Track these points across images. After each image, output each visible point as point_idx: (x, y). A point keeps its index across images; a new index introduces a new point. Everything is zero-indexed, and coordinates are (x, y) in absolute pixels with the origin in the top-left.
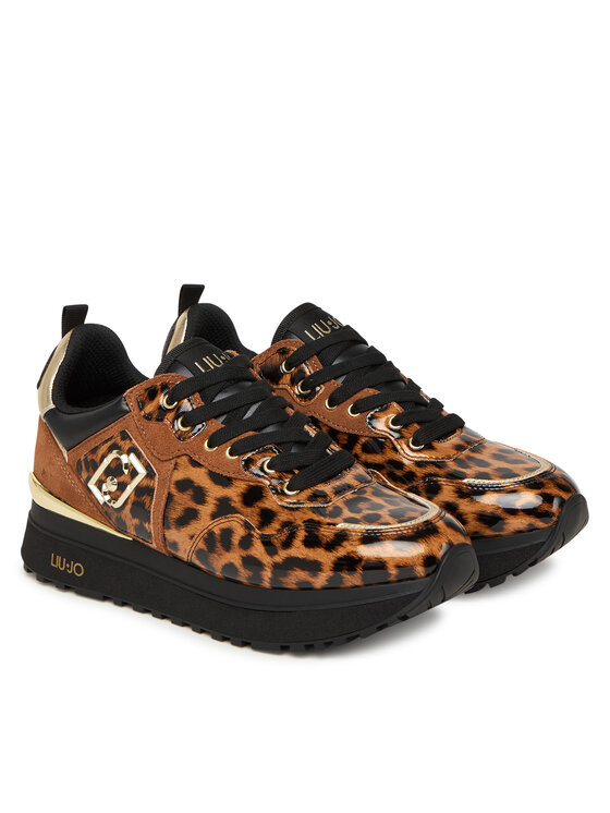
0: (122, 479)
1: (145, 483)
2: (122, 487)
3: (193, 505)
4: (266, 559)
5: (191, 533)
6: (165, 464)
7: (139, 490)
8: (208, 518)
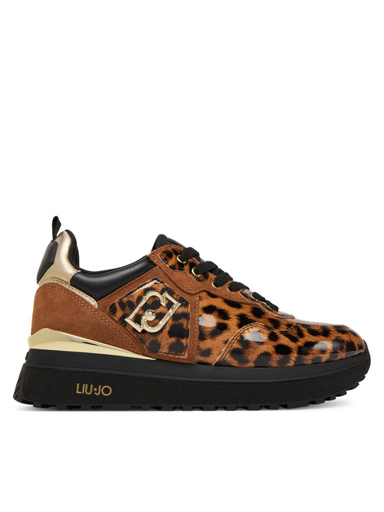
0: (160, 310)
1: (181, 310)
2: (160, 316)
3: (222, 321)
4: (292, 345)
5: (225, 339)
6: (194, 297)
7: (176, 317)
8: (236, 328)
